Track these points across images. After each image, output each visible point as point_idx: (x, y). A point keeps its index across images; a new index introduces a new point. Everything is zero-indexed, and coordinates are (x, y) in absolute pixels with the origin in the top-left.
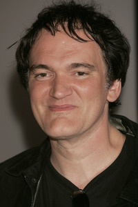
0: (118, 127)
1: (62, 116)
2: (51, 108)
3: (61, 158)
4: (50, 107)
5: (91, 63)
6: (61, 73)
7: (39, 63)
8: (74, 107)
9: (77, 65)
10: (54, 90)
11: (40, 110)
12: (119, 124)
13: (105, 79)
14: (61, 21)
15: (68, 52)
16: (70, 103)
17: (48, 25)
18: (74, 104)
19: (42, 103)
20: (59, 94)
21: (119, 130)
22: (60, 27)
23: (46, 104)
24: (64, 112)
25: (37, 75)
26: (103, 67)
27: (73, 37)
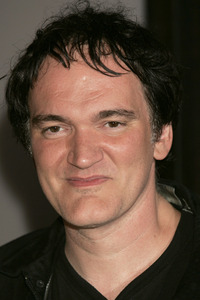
0: (170, 199)
1: (90, 193)
2: (72, 182)
3: (81, 253)
4: (69, 180)
5: (129, 108)
6: (83, 128)
7: (48, 112)
8: (106, 178)
9: (108, 114)
10: (74, 154)
11: (53, 185)
12: (171, 195)
13: (151, 128)
14: (77, 45)
15: (93, 94)
16: (100, 172)
17: (56, 50)
18: (105, 175)
19: (57, 175)
20: (83, 161)
21: (171, 203)
22: (77, 55)
23: (62, 176)
24: (93, 187)
25: (45, 130)
26: (145, 109)
27: (98, 70)
